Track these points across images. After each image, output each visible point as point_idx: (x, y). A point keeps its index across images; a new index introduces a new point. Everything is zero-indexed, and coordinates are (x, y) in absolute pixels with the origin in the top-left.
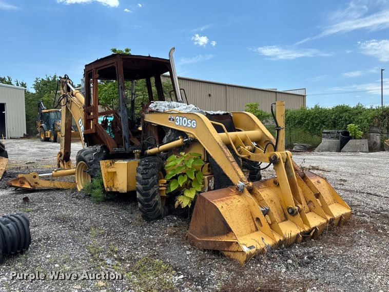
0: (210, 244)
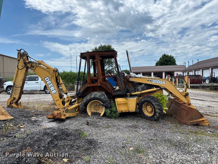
0: (194, 122)
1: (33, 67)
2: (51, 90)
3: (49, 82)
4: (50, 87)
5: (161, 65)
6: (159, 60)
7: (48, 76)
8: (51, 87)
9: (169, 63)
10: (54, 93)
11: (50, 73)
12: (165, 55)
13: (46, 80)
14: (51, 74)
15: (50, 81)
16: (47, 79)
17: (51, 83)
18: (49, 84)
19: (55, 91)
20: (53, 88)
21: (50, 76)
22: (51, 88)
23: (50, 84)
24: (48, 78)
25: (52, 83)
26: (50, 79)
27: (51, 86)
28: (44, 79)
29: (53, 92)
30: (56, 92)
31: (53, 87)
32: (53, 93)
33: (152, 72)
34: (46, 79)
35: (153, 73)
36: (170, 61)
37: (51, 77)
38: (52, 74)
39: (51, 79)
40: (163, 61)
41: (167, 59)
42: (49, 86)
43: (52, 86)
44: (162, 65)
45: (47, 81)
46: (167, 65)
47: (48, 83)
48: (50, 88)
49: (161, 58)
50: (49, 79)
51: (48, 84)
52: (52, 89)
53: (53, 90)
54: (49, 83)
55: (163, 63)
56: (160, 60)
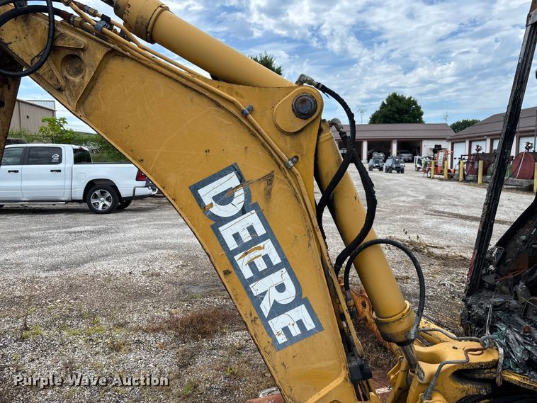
1: (73, 58)
2: (257, 300)
3: (240, 226)
4: (248, 273)
5: (385, 122)
6: (378, 109)
7: (234, 168)
8: (259, 275)
9: (406, 117)
10: (295, 331)
11: (254, 133)
12: (395, 96)
13: (207, 200)
14: (265, 145)
15: (252, 218)
16: (224, 198)
17: (261, 231)
18: (245, 248)
19: (301, 312)
20: (281, 288)
21: (257, 166)
22: (257, 288)
23: (256, 240)
24: (231, 181)
25: (269, 235)
26: (257, 197)
27: (262, 266)
28: (194, 189)
29: (277, 324)
30: (310, 325)
31: (282, 276)
32: (282, 339)
33: (365, 139)
34: (207, 194)
35: (368, 142)
36: (407, 112)
37: (269, 179)
38: (283, 147)
39: (268, 194)
40: (391, 110)
41: (401, 106)
42: (242, 262)
43: (272, 269)
44: (389, 123)
45: (219, 211)
46: (399, 122)
47: (227, 232)
48: (246, 283)
49: (383, 104)
50: (239, 198)
51: (232, 245)
52: (274, 296)
53: (278, 309)
54: (246, 237)
55: (389, 117)
56: (381, 108)
